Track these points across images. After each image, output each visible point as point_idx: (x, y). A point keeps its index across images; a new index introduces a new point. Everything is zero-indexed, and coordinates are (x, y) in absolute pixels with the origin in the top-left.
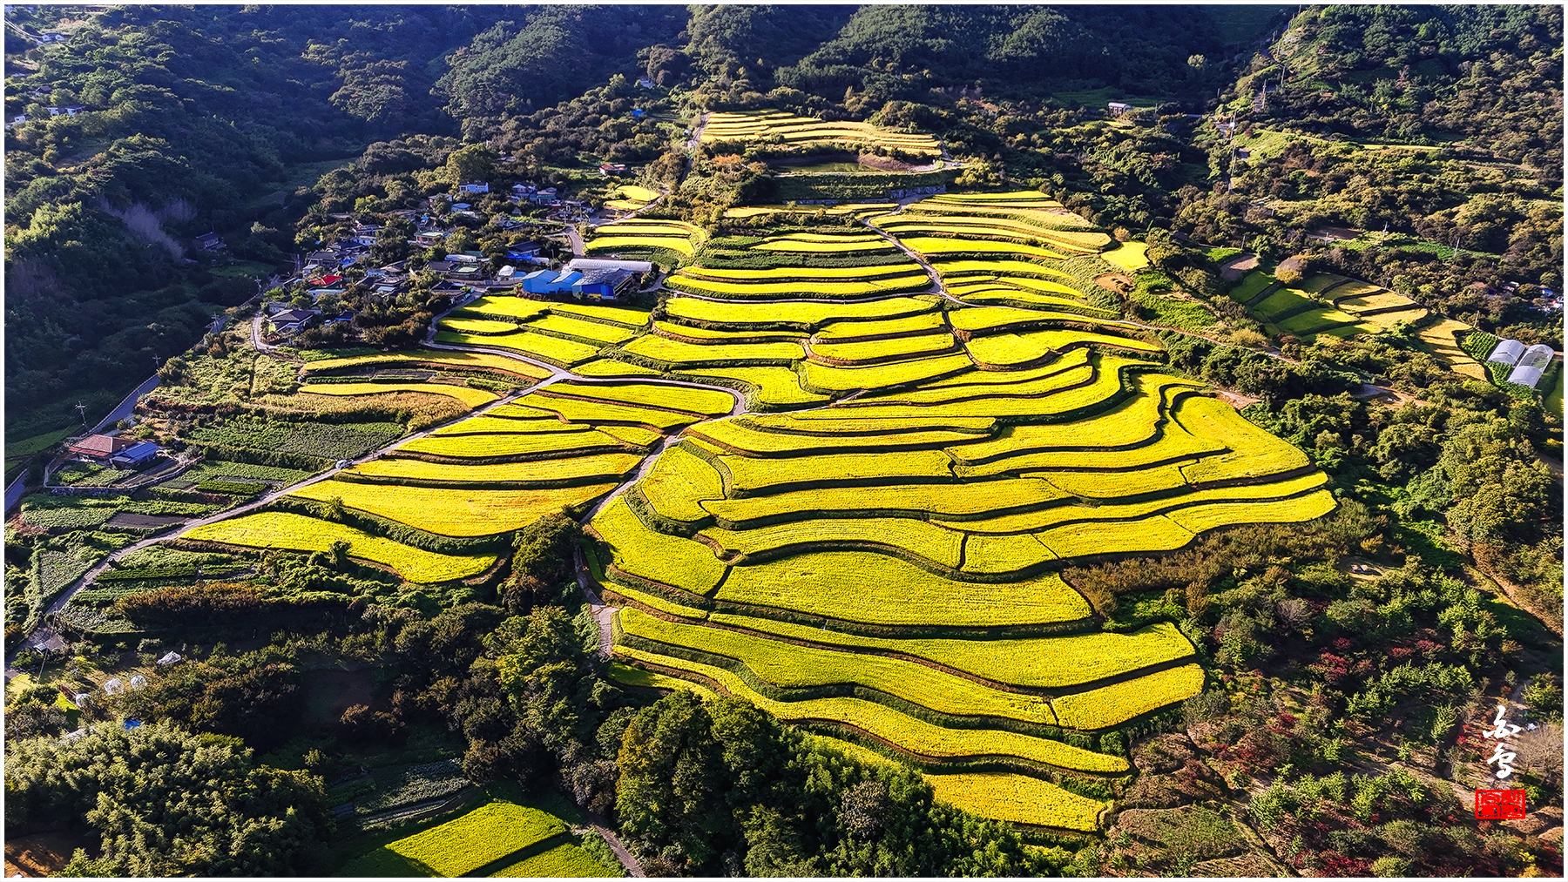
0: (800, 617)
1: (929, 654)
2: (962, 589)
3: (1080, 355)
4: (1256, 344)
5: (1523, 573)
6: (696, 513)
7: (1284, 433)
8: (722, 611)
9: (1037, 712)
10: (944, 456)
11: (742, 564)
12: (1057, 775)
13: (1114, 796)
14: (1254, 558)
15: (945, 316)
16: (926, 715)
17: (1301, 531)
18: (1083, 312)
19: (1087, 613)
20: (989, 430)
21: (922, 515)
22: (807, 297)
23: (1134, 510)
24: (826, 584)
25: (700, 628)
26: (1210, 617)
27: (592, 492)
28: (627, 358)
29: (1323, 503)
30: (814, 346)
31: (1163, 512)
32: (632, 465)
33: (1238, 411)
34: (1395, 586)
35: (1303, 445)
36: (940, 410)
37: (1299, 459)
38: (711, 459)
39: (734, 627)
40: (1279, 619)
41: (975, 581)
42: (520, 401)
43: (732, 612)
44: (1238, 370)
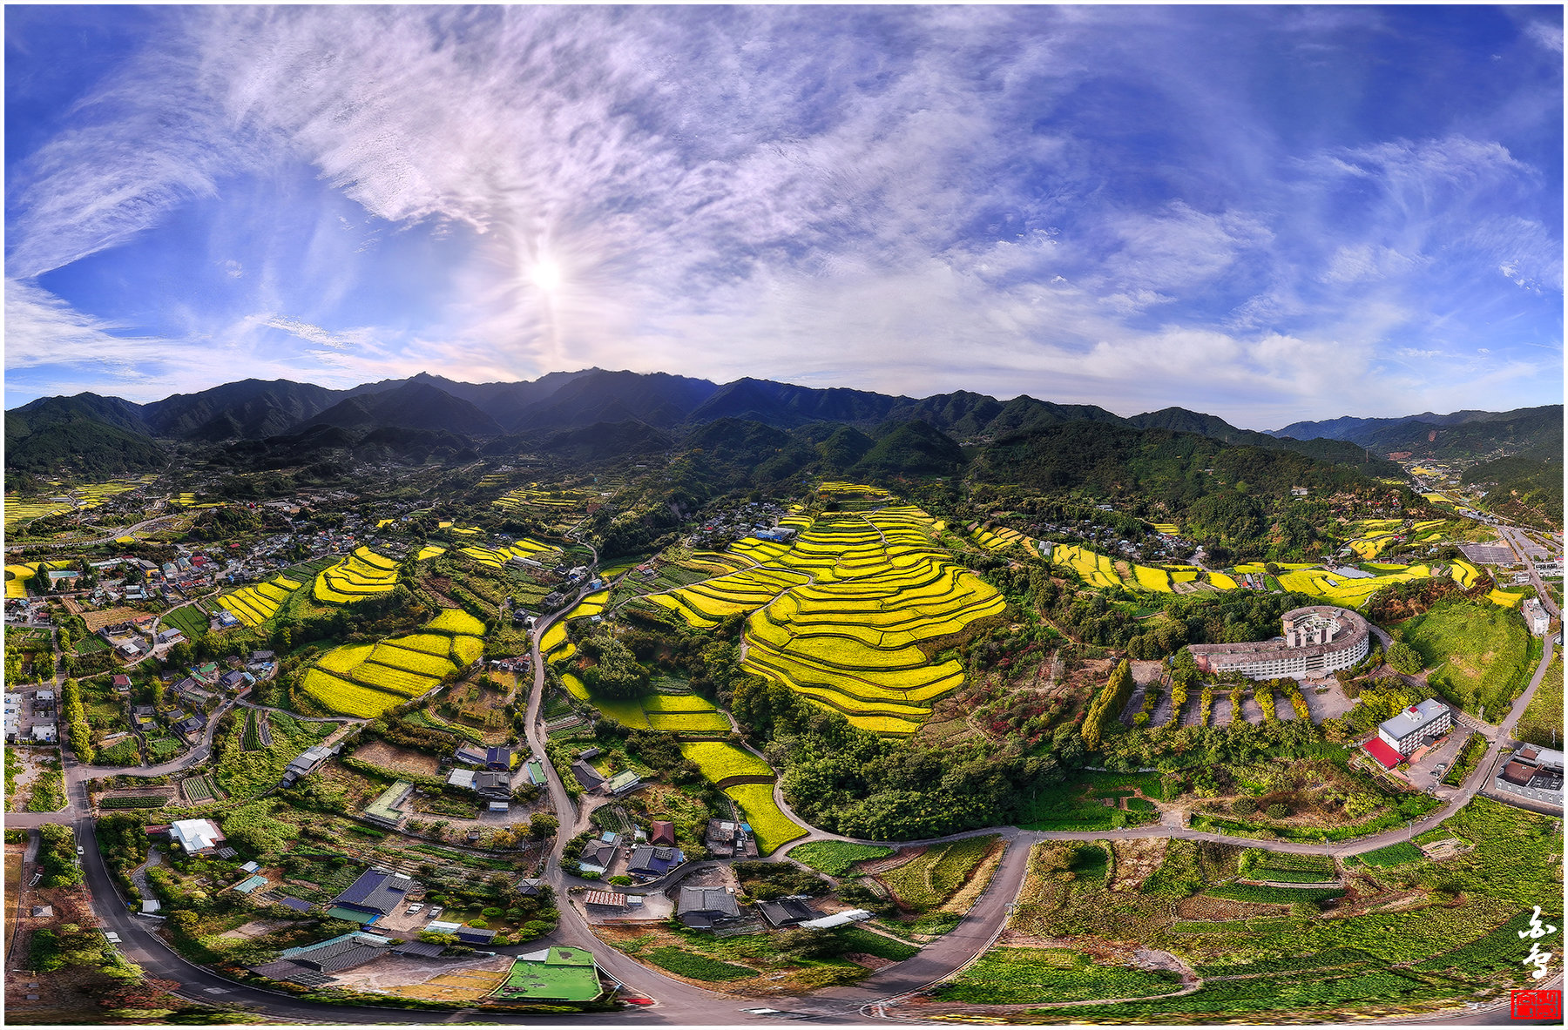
2: (880, 652)
3: (926, 562)
6: (785, 618)
7: (990, 583)
8: (786, 653)
9: (901, 696)
10: (879, 602)
11: (796, 638)
12: (903, 716)
13: (923, 721)
14: (983, 630)
15: (884, 550)
16: (855, 697)
17: (996, 617)
18: (926, 546)
19: (924, 660)
20: (895, 592)
21: (869, 625)
22: (841, 543)
23: (943, 618)
24: (828, 648)
26: (967, 655)
27: (754, 607)
28: (780, 561)
29: (1002, 607)
30: (840, 561)
31: (954, 618)
32: (769, 599)
33: (976, 577)
35: (995, 588)
36: (880, 584)
37: (994, 593)
38: (796, 600)
39: (789, 659)
40: (989, 650)
41: (884, 650)
43: (789, 654)
44: (974, 563)
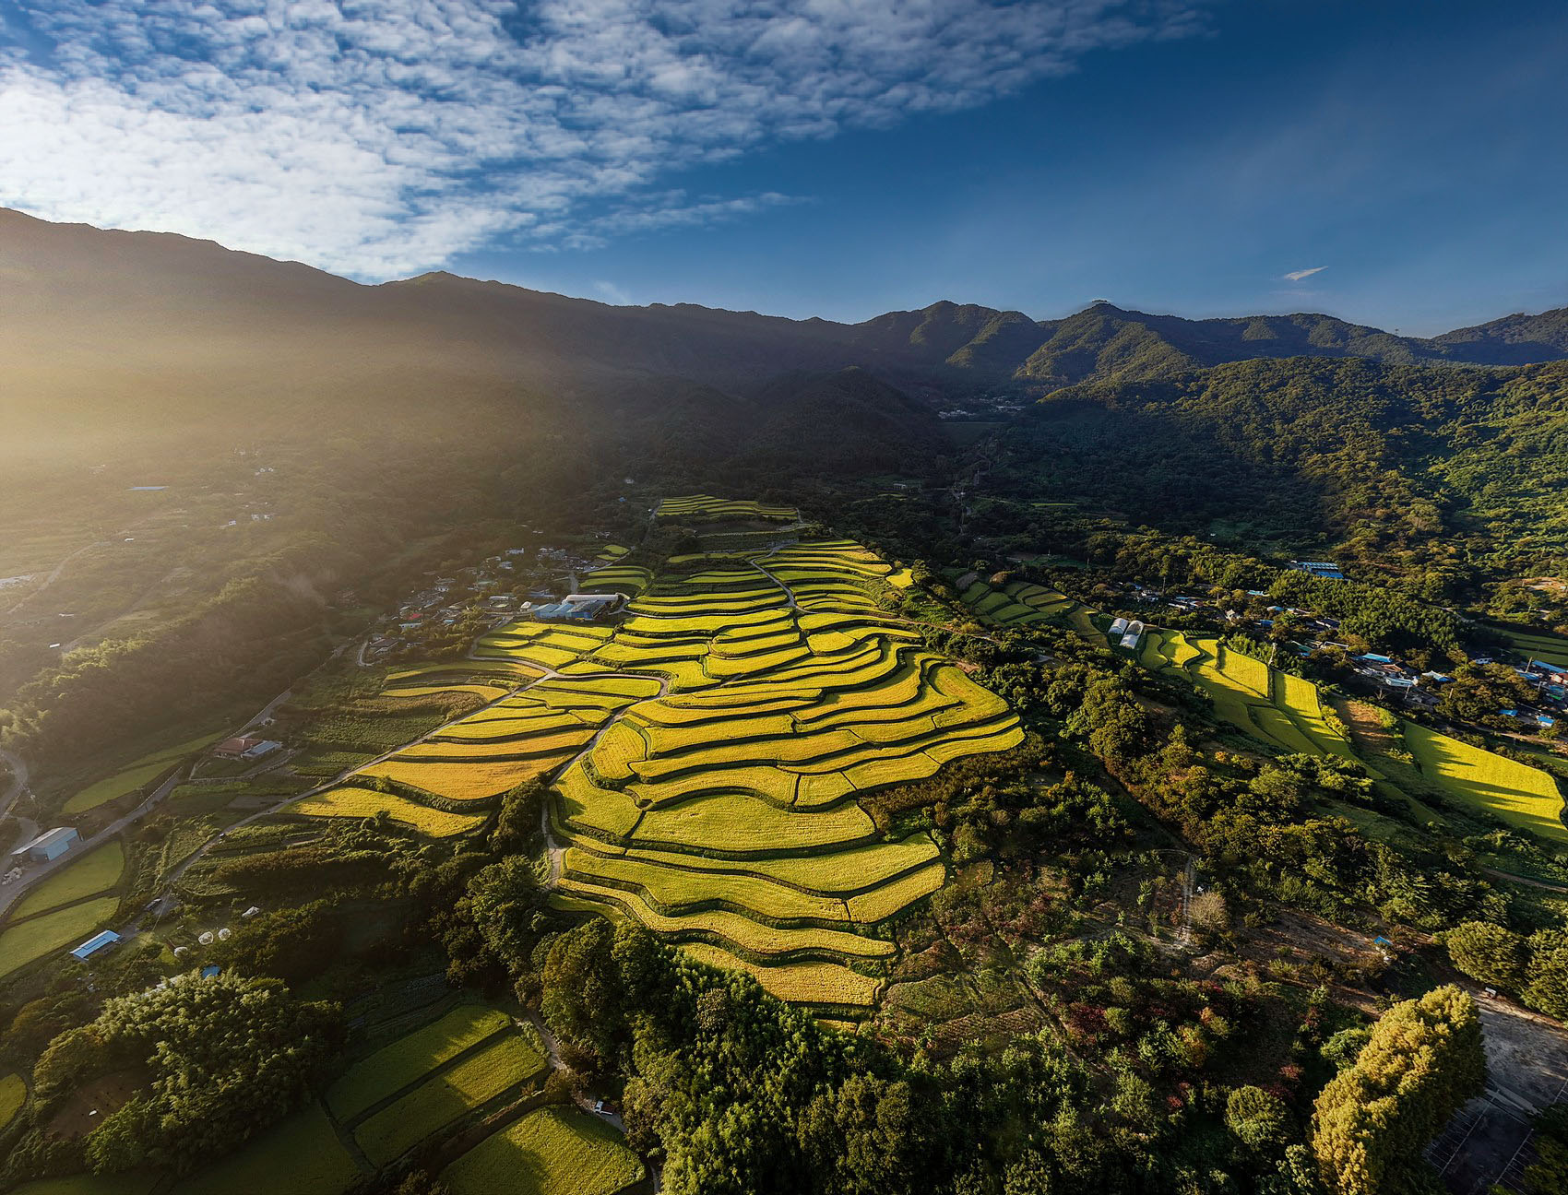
0: (687, 849)
1: (771, 873)
2: (796, 817)
3: (873, 644)
4: (976, 631)
5: (1135, 778)
6: (626, 773)
7: (995, 689)
8: (635, 848)
9: (836, 911)
10: (788, 719)
11: (653, 809)
12: (848, 961)
13: (885, 975)
14: (976, 780)
15: (795, 621)
17: (1004, 758)
18: (875, 614)
19: (873, 830)
20: (817, 698)
21: (772, 763)
22: (711, 613)
23: (903, 750)
24: (707, 822)
25: (620, 862)
26: (949, 827)
27: (560, 760)
28: (596, 660)
29: (1017, 736)
30: (714, 646)
31: (922, 750)
32: (589, 738)
33: (967, 674)
34: (1060, 794)
35: (1005, 697)
36: (789, 685)
37: (1002, 706)
38: (640, 730)
39: (642, 860)
40: (990, 824)
41: (803, 812)
42: (523, 694)
43: (643, 848)
44: (965, 649)
